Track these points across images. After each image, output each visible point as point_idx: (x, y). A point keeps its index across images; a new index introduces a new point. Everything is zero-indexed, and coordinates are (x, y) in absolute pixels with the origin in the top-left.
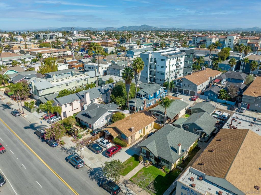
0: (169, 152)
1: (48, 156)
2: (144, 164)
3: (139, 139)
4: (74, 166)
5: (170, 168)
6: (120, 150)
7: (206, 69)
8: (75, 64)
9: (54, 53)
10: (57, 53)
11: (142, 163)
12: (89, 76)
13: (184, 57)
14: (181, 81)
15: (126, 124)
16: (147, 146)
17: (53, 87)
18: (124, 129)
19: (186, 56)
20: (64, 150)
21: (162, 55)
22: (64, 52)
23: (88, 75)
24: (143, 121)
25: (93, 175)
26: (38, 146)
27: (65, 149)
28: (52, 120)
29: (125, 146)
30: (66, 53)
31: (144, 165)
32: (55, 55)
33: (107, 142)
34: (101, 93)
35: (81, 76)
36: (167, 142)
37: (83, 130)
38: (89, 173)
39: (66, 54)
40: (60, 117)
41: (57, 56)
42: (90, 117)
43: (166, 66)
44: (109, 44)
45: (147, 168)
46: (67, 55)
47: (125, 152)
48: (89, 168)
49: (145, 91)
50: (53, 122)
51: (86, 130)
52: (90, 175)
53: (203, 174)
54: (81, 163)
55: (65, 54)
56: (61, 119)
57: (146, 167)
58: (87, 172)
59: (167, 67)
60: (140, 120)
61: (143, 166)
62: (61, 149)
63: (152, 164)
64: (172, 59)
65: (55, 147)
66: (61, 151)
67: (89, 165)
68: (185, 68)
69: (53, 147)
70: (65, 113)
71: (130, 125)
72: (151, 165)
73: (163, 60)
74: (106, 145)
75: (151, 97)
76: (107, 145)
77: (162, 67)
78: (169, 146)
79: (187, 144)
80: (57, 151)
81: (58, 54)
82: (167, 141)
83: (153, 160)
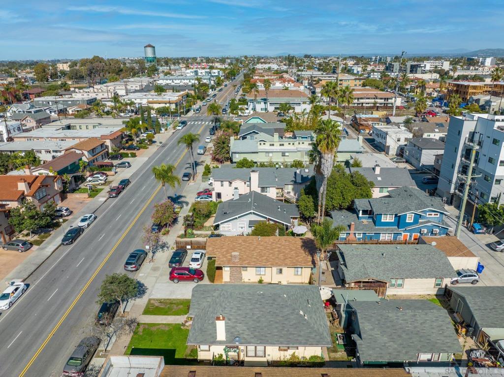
1: (132, 239)
3: (252, 283)
6: (196, 280)
9: (367, 98)
10: (372, 99)
17: (257, 153)
22: (388, 99)
24: (281, 255)
30: (390, 101)
32: (366, 104)
39: (389, 104)
41: (370, 105)
43: (500, 160)
46: (391, 105)
55: (387, 104)
57: (182, 327)
60: (276, 250)
61: (182, 323)
70: (219, 195)
76: (191, 263)
79: (266, 337)
81: (373, 101)
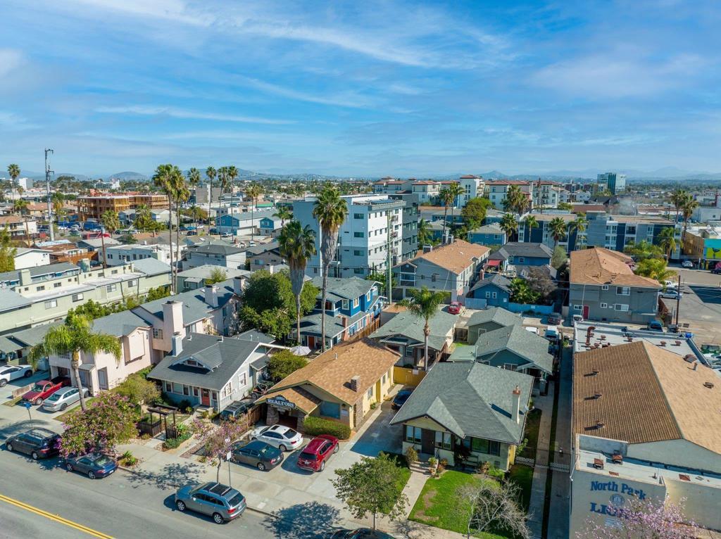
0: (491, 418)
1: (95, 507)
2: (424, 471)
3: (370, 414)
4: (210, 518)
5: (502, 464)
6: (337, 448)
7: (455, 241)
8: (66, 252)
11: (418, 470)
12: (139, 271)
13: (401, 211)
14: (413, 267)
15: (331, 372)
16: (428, 413)
17: (29, 306)
18: (331, 386)
19: (404, 209)
20: (146, 481)
21: (354, 203)
22: (15, 225)
23: (135, 271)
24: (371, 362)
25: (290, 530)
26: (36, 486)
27: (149, 477)
28: (61, 400)
29: (345, 435)
30: (19, 228)
31: (429, 473)
33: (288, 431)
34: (208, 307)
35: (116, 272)
36: (477, 395)
37: (182, 417)
38: (274, 528)
40: (85, 390)
42: (204, 371)
43: (369, 231)
44: (154, 204)
45: (439, 480)
46: (22, 234)
47: (351, 450)
48: (262, 516)
49: (338, 293)
50: (64, 406)
51: (192, 413)
52: (278, 532)
53: (621, 443)
54: (234, 502)
55: (16, 232)
56: (89, 394)
57: (436, 478)
58: (263, 527)
59: (370, 233)
60: (361, 360)
61: (427, 477)
62: (135, 478)
63: (447, 467)
64: (378, 214)
65: (108, 474)
66: (135, 483)
67: (260, 507)
68: (405, 240)
69: (99, 476)
70: (103, 373)
71: (341, 374)
72: (445, 471)
73: (357, 216)
74: (286, 440)
75: (354, 307)
76: (293, 439)
77: (357, 235)
78: (485, 404)
80: (121, 486)
82: (475, 391)
83: (448, 455)
